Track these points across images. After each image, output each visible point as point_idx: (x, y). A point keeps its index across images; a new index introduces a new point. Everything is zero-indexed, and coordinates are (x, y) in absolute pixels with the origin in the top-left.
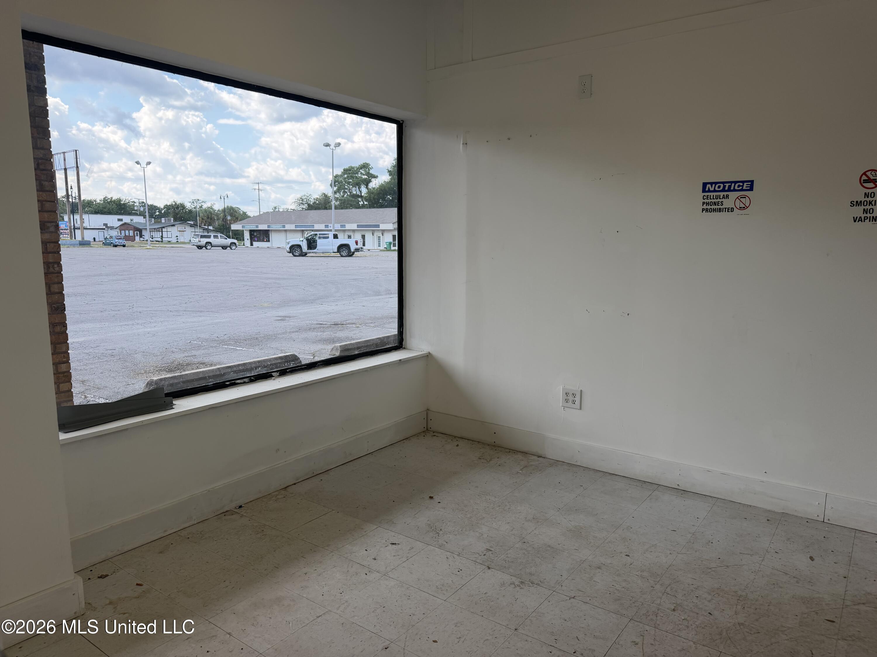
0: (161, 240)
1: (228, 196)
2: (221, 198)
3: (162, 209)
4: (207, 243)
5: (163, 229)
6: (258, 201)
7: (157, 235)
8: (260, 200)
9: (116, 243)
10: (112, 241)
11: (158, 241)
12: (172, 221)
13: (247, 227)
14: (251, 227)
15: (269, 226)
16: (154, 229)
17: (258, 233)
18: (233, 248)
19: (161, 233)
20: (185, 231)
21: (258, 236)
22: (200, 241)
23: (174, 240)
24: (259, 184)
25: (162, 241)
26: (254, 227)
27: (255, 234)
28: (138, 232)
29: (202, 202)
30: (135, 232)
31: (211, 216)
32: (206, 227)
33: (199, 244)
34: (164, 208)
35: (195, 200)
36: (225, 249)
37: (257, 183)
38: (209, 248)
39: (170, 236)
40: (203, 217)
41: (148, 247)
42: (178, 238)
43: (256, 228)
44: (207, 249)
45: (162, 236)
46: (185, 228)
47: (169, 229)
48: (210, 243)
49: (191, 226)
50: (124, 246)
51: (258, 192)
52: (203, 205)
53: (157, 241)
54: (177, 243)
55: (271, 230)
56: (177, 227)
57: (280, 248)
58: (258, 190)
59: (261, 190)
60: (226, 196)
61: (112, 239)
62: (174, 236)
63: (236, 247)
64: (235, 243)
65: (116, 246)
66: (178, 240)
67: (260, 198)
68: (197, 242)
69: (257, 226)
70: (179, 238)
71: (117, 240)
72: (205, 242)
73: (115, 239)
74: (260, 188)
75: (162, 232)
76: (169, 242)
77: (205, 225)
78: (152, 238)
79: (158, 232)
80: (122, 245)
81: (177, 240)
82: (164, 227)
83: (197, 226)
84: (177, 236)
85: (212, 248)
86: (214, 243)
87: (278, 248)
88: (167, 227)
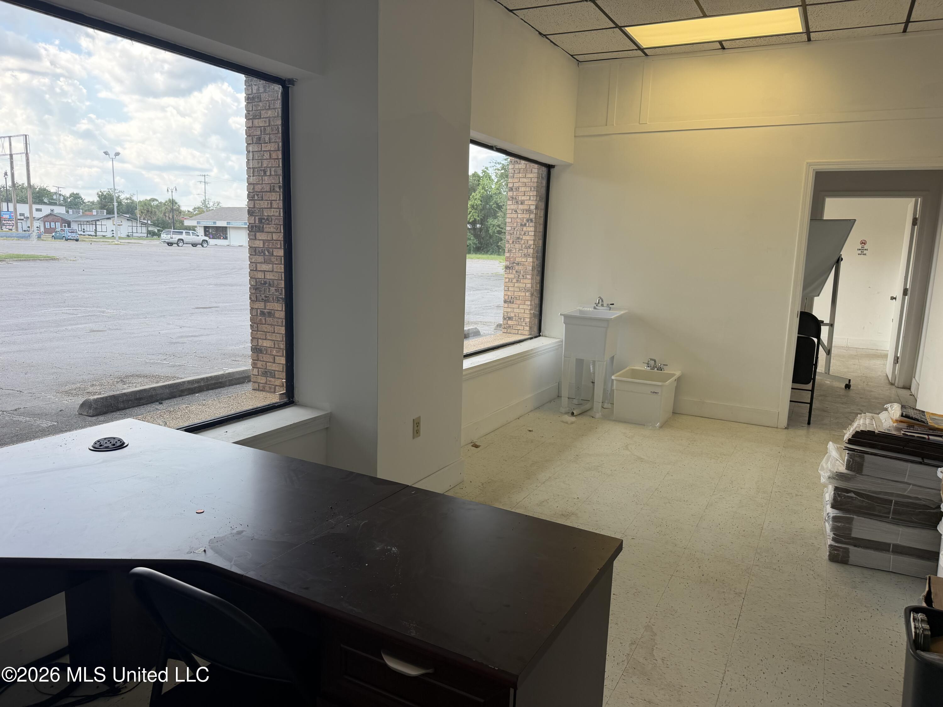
0: (95, 234)
1: (177, 189)
2: (168, 191)
3: (67, 197)
4: (179, 240)
5: (97, 222)
6: (204, 194)
7: (90, 229)
8: (206, 194)
9: (69, 236)
10: (64, 234)
11: (91, 235)
12: (105, 214)
13: (203, 223)
14: (208, 223)
15: (228, 223)
16: (87, 221)
17: (213, 230)
18: (204, 246)
19: (94, 226)
20: (122, 225)
21: (214, 233)
22: (172, 238)
23: (109, 234)
24: (206, 177)
25: (96, 236)
26: (211, 223)
27: (210, 231)
28: (67, 225)
29: (119, 192)
30: (63, 224)
31: (151, 210)
32: (146, 222)
33: (171, 241)
34: (71, 196)
35: (111, 189)
36: (195, 246)
37: (203, 176)
38: (181, 245)
39: (104, 230)
40: (142, 211)
41: (117, 243)
42: (113, 232)
43: (213, 224)
44: (179, 246)
45: (96, 230)
46: (121, 222)
47: (104, 222)
48: (182, 240)
49: (128, 220)
50: (77, 240)
51: (204, 186)
52: (120, 195)
53: (89, 235)
54: (113, 238)
55: (229, 227)
56: (113, 220)
57: (242, 246)
58: (204, 183)
59: (207, 183)
60: (175, 189)
61: (63, 233)
62: (109, 230)
63: (208, 245)
64: (207, 241)
65: (67, 240)
66: (114, 235)
67: (206, 192)
68: (168, 239)
69: (215, 223)
70: (115, 233)
71: (69, 234)
72: (177, 239)
73: (68, 232)
74: (206, 181)
75: (96, 225)
76: (104, 236)
77: (144, 219)
78: (84, 232)
79: (91, 226)
80: (75, 239)
81: (112, 235)
82: (98, 220)
83: (137, 220)
84: (113, 231)
85: (185, 245)
86: (186, 241)
87: (240, 246)
88: (101, 220)
